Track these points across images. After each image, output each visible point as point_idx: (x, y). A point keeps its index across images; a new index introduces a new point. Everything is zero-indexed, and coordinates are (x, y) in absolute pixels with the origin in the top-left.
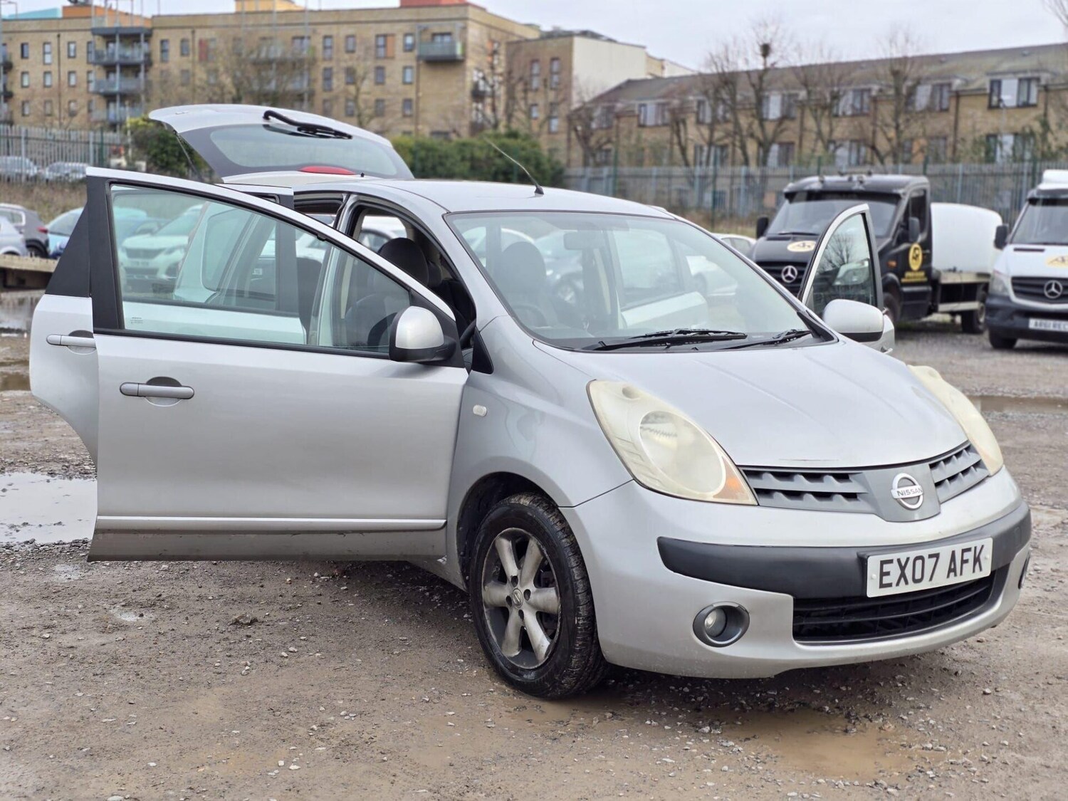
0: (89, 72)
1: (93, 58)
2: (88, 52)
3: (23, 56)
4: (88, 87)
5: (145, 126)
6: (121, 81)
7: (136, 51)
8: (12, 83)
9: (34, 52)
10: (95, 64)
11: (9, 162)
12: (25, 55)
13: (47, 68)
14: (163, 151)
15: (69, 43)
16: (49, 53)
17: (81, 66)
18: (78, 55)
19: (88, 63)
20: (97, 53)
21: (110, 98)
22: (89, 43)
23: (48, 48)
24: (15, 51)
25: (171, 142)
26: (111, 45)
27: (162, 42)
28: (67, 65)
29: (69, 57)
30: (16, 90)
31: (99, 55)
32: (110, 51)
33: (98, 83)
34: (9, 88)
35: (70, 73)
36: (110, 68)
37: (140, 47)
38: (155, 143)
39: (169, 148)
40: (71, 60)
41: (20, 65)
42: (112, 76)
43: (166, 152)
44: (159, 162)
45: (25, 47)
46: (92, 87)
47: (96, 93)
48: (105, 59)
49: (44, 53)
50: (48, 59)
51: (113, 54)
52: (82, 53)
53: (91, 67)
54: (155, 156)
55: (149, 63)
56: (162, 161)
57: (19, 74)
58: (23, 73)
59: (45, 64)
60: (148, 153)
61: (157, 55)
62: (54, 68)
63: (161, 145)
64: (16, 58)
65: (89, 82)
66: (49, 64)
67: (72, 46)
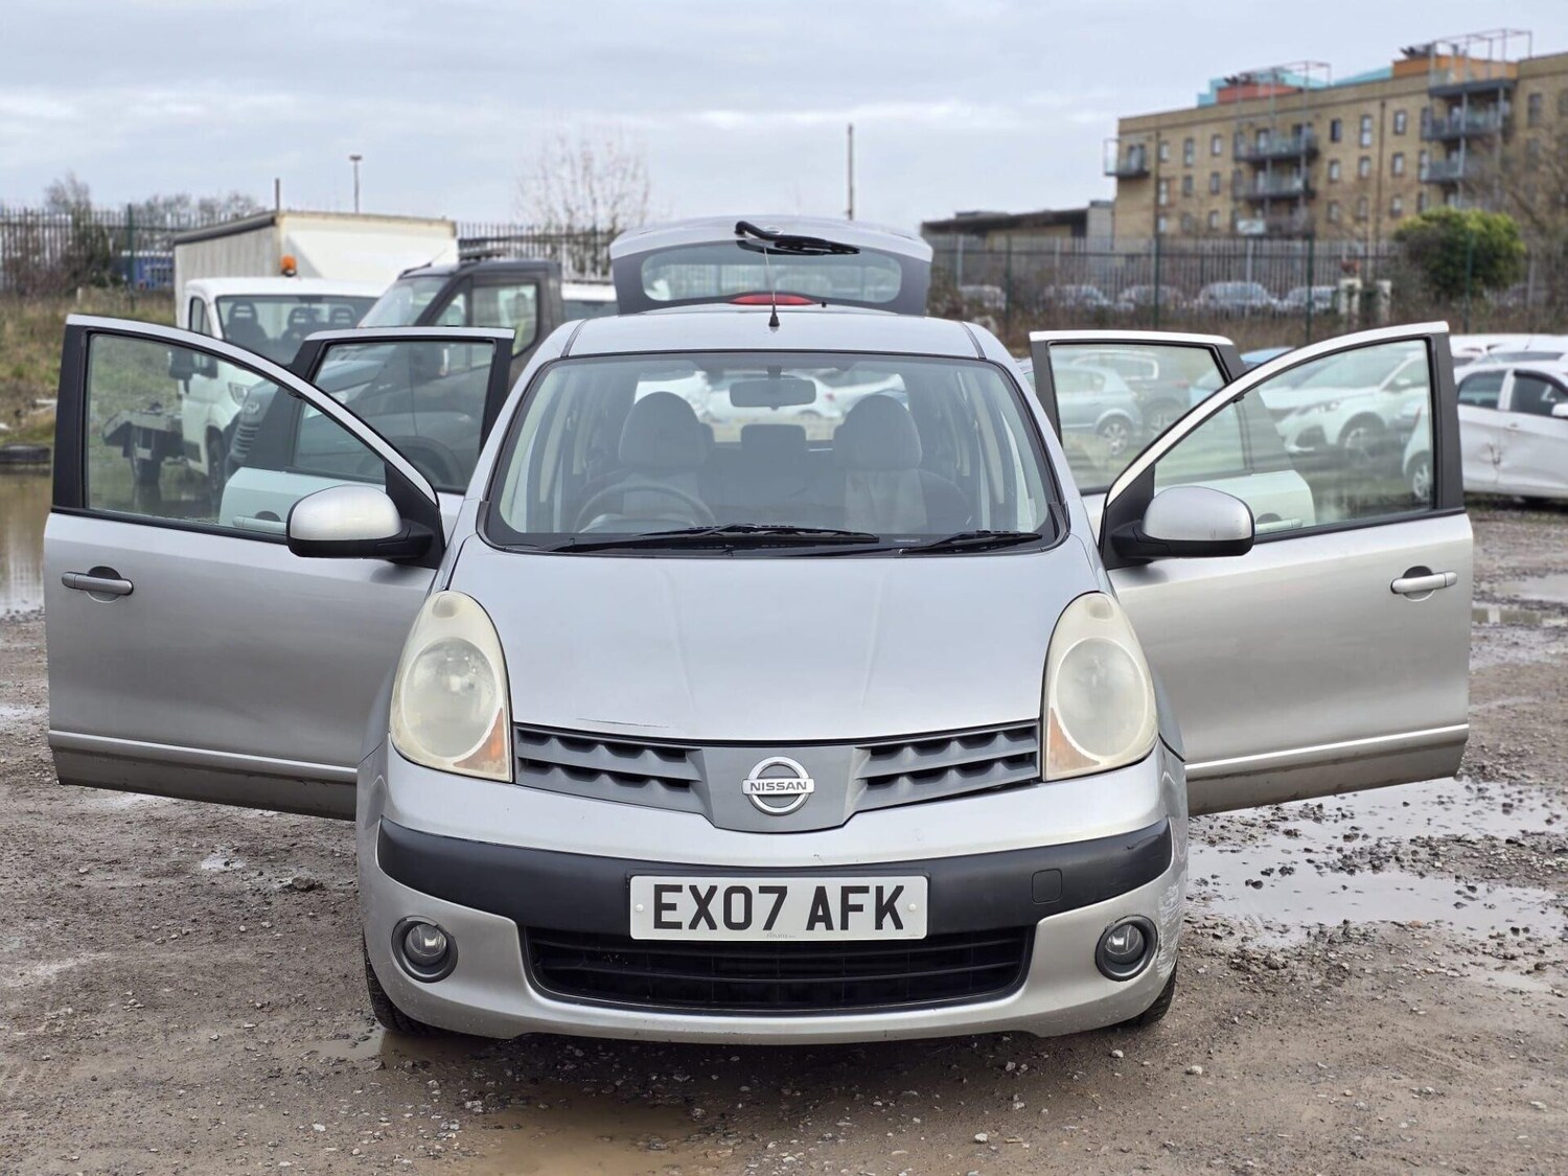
0: (1422, 152)
1: (1428, 131)
2: (1423, 123)
3: (1334, 138)
4: (1419, 175)
5: (1424, 227)
6: (1465, 162)
7: (1492, 114)
8: (1316, 178)
9: (1347, 133)
10: (1430, 140)
11: (1229, 291)
12: (1337, 135)
13: (1364, 153)
14: (1448, 262)
15: (1396, 114)
16: (1370, 130)
17: (1410, 146)
18: (1410, 128)
19: (1422, 139)
20: (1434, 123)
21: (1448, 187)
22: (1424, 110)
23: (1367, 123)
24: (1322, 131)
25: (1460, 248)
26: (1456, 111)
27: (1533, 97)
28: (1393, 145)
29: (1396, 133)
30: (1320, 186)
31: (1437, 126)
32: (1454, 118)
33: (1433, 167)
34: (1311, 185)
35: (1396, 156)
36: (1451, 144)
37: (1497, 109)
38: (1437, 250)
39: (1457, 258)
40: (1397, 138)
41: (1329, 152)
42: (1454, 156)
43: (1453, 264)
44: (1441, 280)
45: (1338, 126)
46: (1425, 175)
47: (1429, 182)
48: (1446, 132)
49: (1362, 131)
50: (1367, 139)
51: (1458, 123)
52: (1414, 127)
53: (1426, 146)
54: (1435, 271)
55: (1508, 131)
56: (1446, 276)
57: (1326, 165)
58: (1333, 162)
59: (1361, 146)
60: (1425, 267)
61: (1522, 117)
62: (1374, 153)
63: (1446, 254)
64: (1324, 142)
65: (1420, 166)
66: (1368, 147)
67: (1401, 118)
